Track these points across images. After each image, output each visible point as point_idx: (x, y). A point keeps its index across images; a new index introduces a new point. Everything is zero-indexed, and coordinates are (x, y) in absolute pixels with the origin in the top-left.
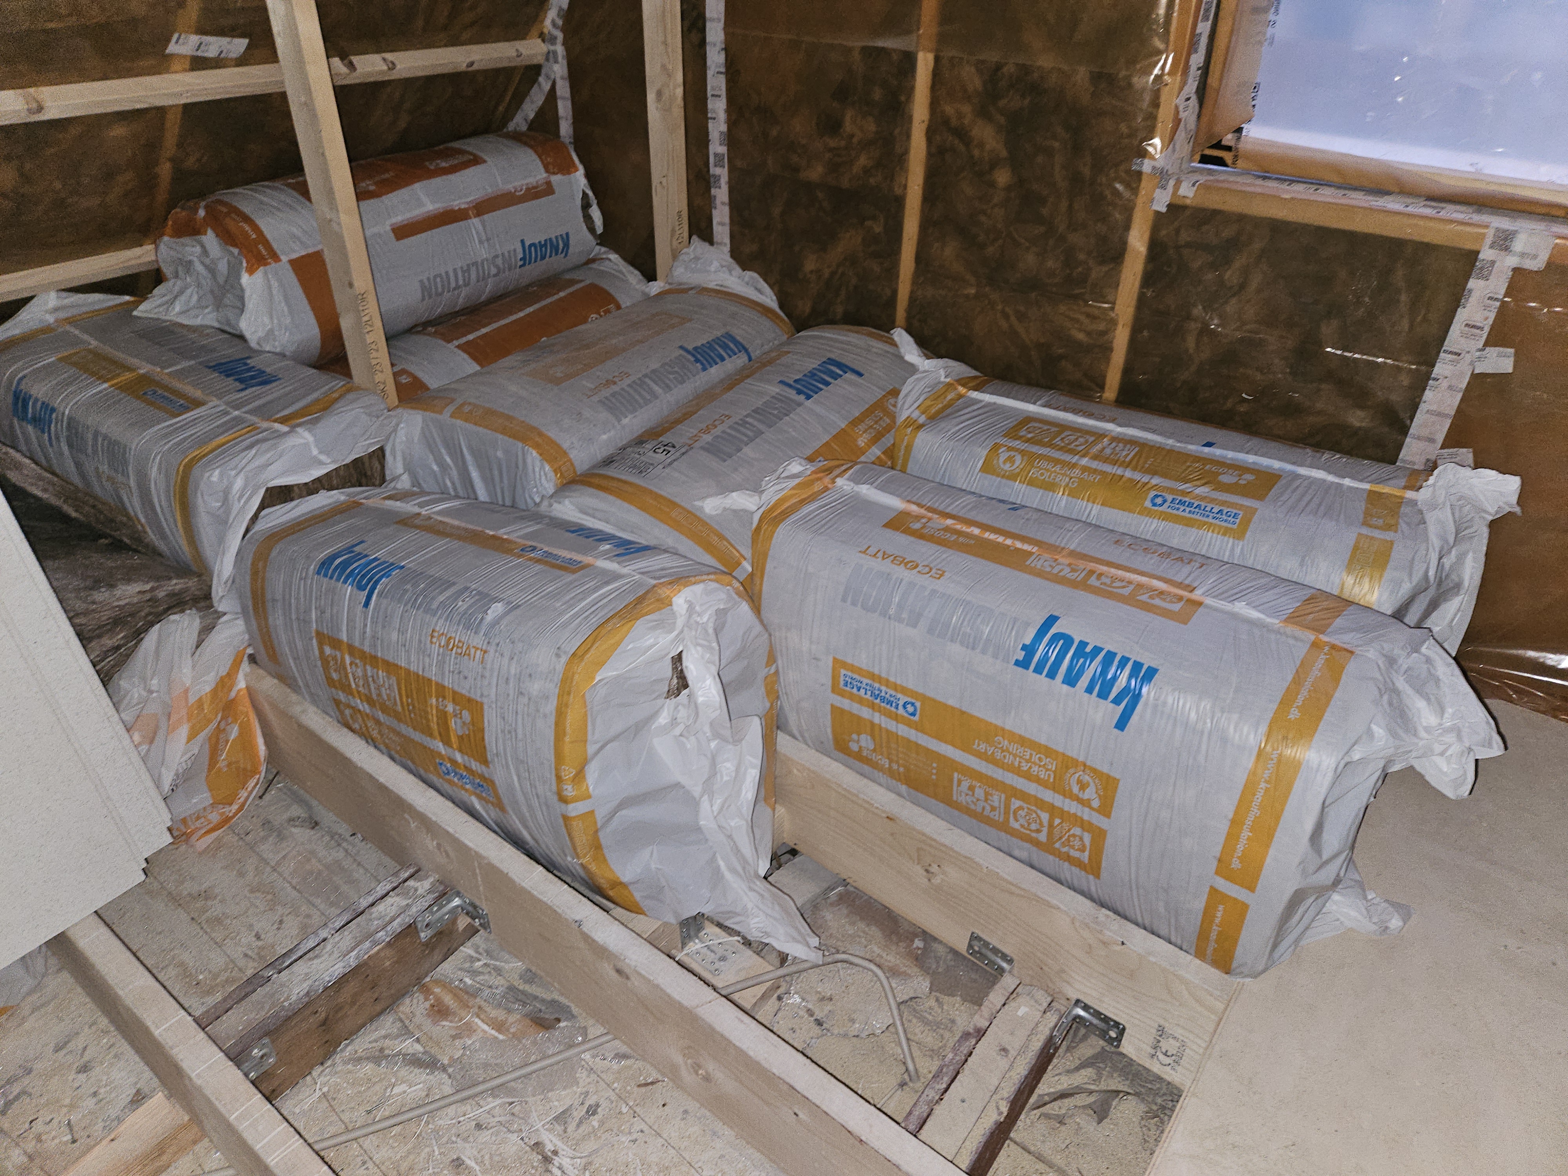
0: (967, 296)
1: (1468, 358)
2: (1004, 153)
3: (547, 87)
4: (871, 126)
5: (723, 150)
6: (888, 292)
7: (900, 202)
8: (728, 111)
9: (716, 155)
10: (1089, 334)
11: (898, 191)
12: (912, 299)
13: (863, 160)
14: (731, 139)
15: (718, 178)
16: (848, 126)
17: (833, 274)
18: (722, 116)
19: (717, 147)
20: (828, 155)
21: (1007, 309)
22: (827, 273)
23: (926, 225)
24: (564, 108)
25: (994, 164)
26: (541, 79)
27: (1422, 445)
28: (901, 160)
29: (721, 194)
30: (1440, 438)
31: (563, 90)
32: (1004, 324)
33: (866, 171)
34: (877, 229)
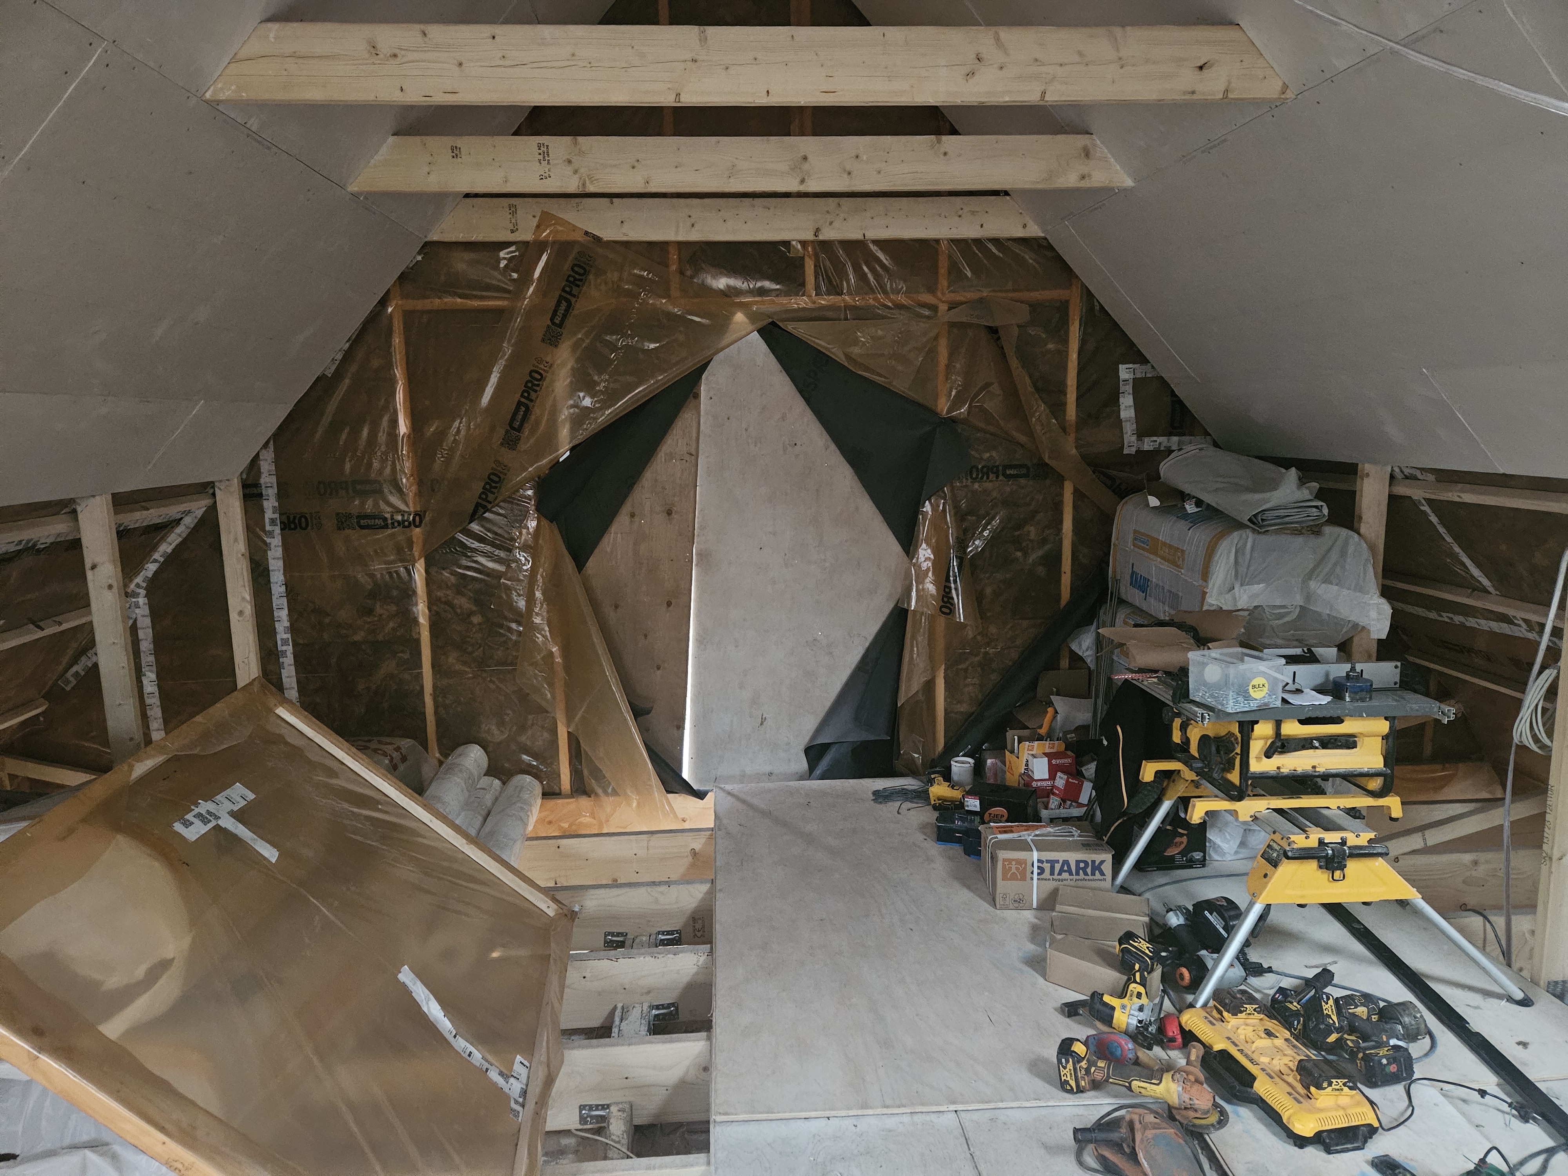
0: (468, 679)
4: (393, 608)
6: (418, 688)
7: (418, 642)
9: (282, 639)
11: (415, 636)
12: (435, 687)
13: (391, 625)
14: (293, 629)
15: (284, 652)
16: (379, 610)
20: (367, 626)
23: (435, 649)
25: (470, 614)
28: (414, 621)
29: (288, 660)
33: (393, 629)
34: (406, 656)
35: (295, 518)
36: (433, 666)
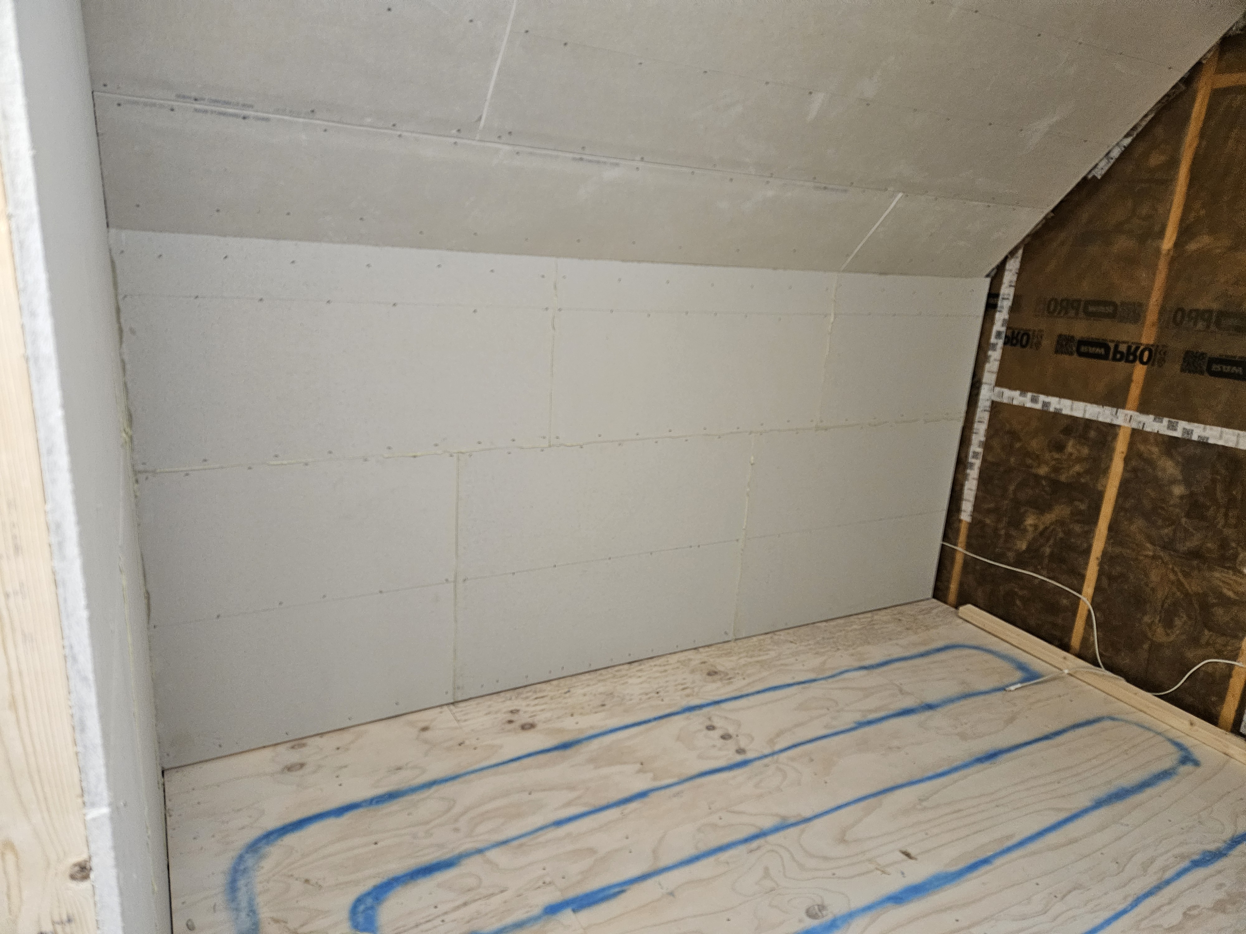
0: (1146, 556)
2: (1180, 477)
4: (1085, 451)
6: (1085, 545)
7: (1100, 494)
9: (974, 452)
11: (1100, 488)
12: (1104, 553)
13: (1077, 468)
14: (987, 446)
15: (972, 465)
16: (1070, 449)
17: (1046, 528)
20: (1054, 462)
21: (1176, 569)
22: (1041, 527)
23: (1118, 509)
25: (1173, 482)
28: (1106, 471)
29: (973, 474)
32: (1172, 577)
33: (1079, 474)
34: (1083, 507)
35: (1018, 333)
36: (1111, 528)
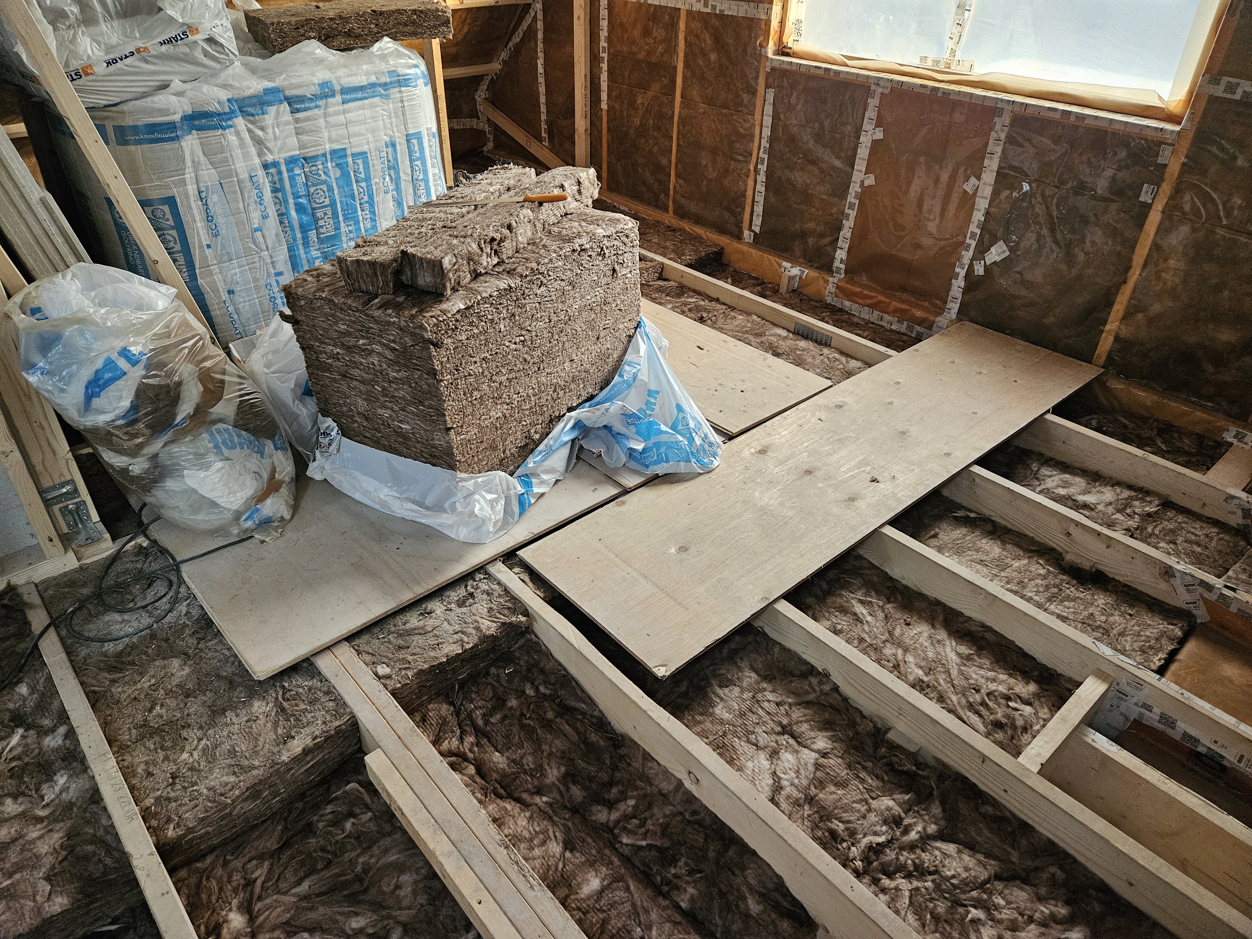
1: (870, 133)
3: (533, 15)
5: (606, 45)
8: (608, 26)
10: (745, 129)
18: (606, 28)
19: (603, 44)
24: (540, 25)
26: (531, 11)
27: (858, 173)
30: (864, 170)
31: (540, 16)
